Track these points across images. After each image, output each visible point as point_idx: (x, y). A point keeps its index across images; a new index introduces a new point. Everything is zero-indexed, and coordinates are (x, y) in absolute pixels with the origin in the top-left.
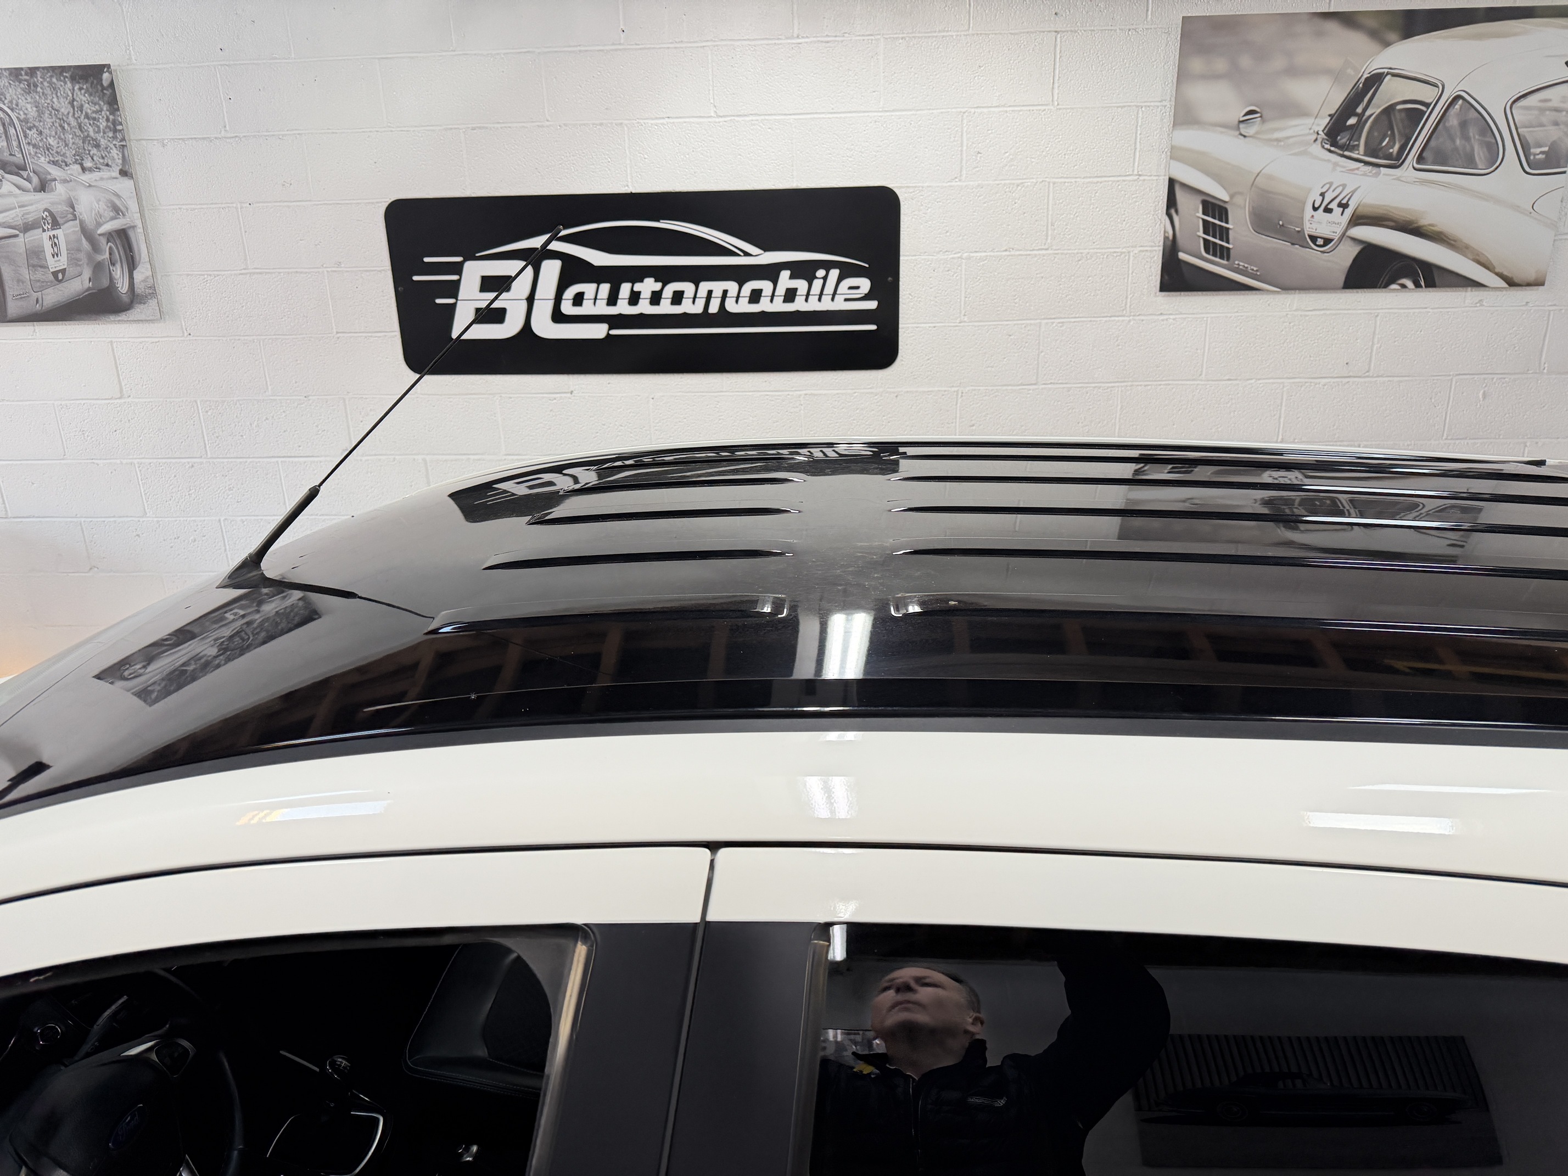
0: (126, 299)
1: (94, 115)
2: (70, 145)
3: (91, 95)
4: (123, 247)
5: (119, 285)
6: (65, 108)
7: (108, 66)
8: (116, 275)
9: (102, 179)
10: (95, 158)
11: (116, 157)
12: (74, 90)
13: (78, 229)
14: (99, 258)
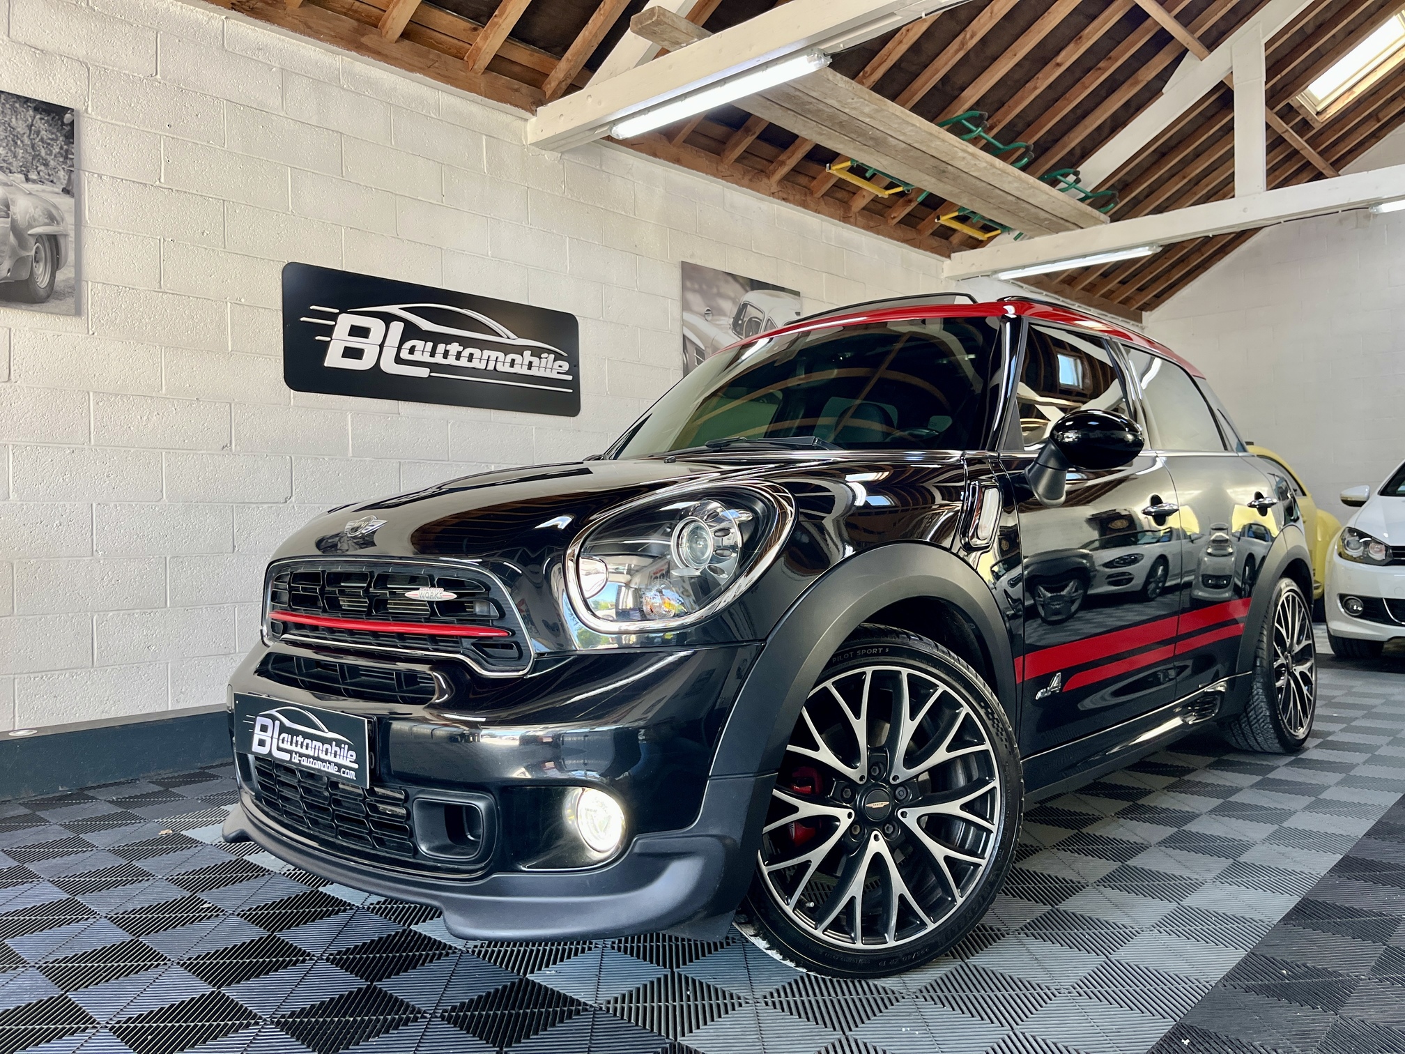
0: (42, 293)
1: (49, 141)
2: (19, 158)
3: (51, 125)
4: (51, 250)
5: (39, 280)
6: (21, 127)
7: (72, 110)
8: (38, 270)
9: (43, 191)
10: (41, 173)
11: (62, 177)
12: (34, 117)
13: (9, 225)
14: (24, 254)
